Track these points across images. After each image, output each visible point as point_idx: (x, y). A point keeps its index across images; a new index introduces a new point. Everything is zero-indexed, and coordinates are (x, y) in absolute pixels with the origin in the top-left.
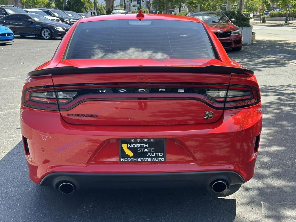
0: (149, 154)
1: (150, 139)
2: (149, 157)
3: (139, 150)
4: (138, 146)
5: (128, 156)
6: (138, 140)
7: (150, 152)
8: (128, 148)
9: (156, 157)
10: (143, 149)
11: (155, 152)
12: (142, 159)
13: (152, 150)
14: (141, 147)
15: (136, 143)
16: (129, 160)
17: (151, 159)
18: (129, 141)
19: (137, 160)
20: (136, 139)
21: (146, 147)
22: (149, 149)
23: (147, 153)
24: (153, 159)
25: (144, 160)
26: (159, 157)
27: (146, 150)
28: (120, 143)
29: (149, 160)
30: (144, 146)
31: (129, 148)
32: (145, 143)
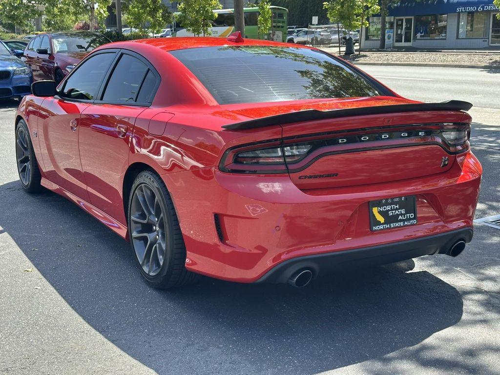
0: (400, 217)
1: (401, 198)
2: (401, 221)
3: (390, 213)
4: (389, 208)
5: (379, 223)
6: (389, 201)
7: (401, 214)
8: (378, 212)
10: (394, 211)
11: (406, 213)
12: (394, 224)
13: (403, 211)
14: (391, 210)
15: (387, 205)
16: (381, 227)
17: (404, 223)
18: (380, 202)
19: (390, 226)
20: (387, 200)
21: (397, 209)
22: (400, 211)
23: (398, 215)
24: (406, 223)
25: (397, 225)
26: (410, 219)
27: (397, 212)
28: (371, 207)
29: (402, 224)
30: (395, 207)
31: (380, 212)
32: (396, 204)
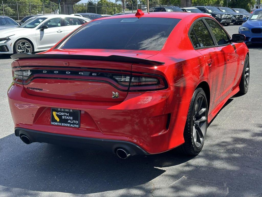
0: (69, 121)
1: (69, 110)
2: (69, 123)
3: (63, 117)
4: (63, 114)
5: (56, 121)
6: (63, 110)
7: (70, 120)
8: (56, 115)
9: (73, 124)
10: (66, 117)
11: (73, 120)
12: (64, 124)
13: (71, 118)
14: (64, 115)
15: (62, 112)
16: (56, 124)
17: (70, 125)
18: (57, 110)
19: (61, 124)
20: (61, 109)
21: (67, 116)
22: (69, 117)
23: (68, 120)
24: (71, 125)
25: (66, 125)
26: (75, 124)
27: (67, 118)
28: (52, 111)
29: (69, 125)
30: (67, 114)
31: (57, 115)
32: (67, 112)
